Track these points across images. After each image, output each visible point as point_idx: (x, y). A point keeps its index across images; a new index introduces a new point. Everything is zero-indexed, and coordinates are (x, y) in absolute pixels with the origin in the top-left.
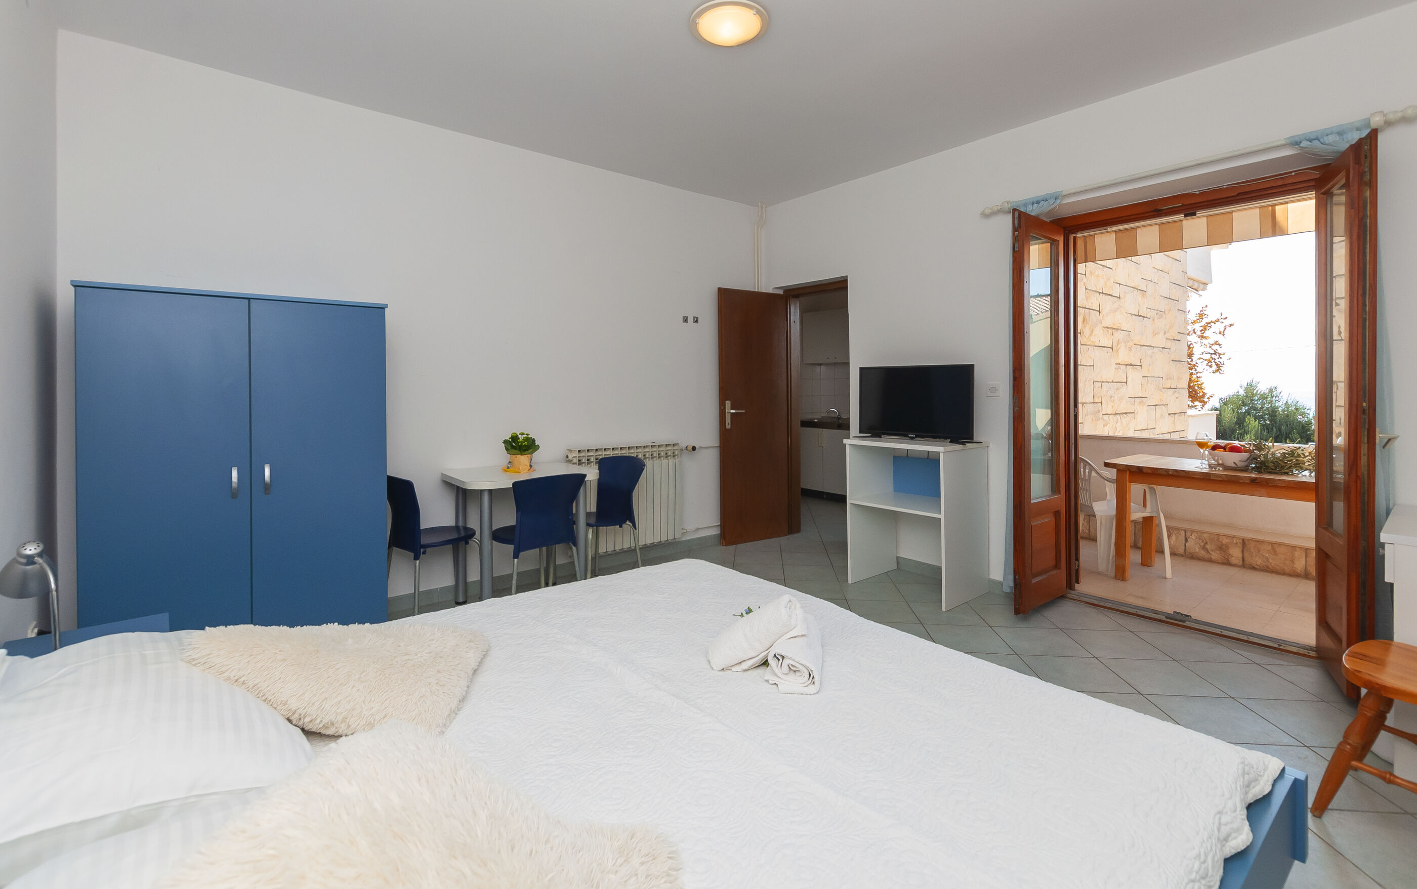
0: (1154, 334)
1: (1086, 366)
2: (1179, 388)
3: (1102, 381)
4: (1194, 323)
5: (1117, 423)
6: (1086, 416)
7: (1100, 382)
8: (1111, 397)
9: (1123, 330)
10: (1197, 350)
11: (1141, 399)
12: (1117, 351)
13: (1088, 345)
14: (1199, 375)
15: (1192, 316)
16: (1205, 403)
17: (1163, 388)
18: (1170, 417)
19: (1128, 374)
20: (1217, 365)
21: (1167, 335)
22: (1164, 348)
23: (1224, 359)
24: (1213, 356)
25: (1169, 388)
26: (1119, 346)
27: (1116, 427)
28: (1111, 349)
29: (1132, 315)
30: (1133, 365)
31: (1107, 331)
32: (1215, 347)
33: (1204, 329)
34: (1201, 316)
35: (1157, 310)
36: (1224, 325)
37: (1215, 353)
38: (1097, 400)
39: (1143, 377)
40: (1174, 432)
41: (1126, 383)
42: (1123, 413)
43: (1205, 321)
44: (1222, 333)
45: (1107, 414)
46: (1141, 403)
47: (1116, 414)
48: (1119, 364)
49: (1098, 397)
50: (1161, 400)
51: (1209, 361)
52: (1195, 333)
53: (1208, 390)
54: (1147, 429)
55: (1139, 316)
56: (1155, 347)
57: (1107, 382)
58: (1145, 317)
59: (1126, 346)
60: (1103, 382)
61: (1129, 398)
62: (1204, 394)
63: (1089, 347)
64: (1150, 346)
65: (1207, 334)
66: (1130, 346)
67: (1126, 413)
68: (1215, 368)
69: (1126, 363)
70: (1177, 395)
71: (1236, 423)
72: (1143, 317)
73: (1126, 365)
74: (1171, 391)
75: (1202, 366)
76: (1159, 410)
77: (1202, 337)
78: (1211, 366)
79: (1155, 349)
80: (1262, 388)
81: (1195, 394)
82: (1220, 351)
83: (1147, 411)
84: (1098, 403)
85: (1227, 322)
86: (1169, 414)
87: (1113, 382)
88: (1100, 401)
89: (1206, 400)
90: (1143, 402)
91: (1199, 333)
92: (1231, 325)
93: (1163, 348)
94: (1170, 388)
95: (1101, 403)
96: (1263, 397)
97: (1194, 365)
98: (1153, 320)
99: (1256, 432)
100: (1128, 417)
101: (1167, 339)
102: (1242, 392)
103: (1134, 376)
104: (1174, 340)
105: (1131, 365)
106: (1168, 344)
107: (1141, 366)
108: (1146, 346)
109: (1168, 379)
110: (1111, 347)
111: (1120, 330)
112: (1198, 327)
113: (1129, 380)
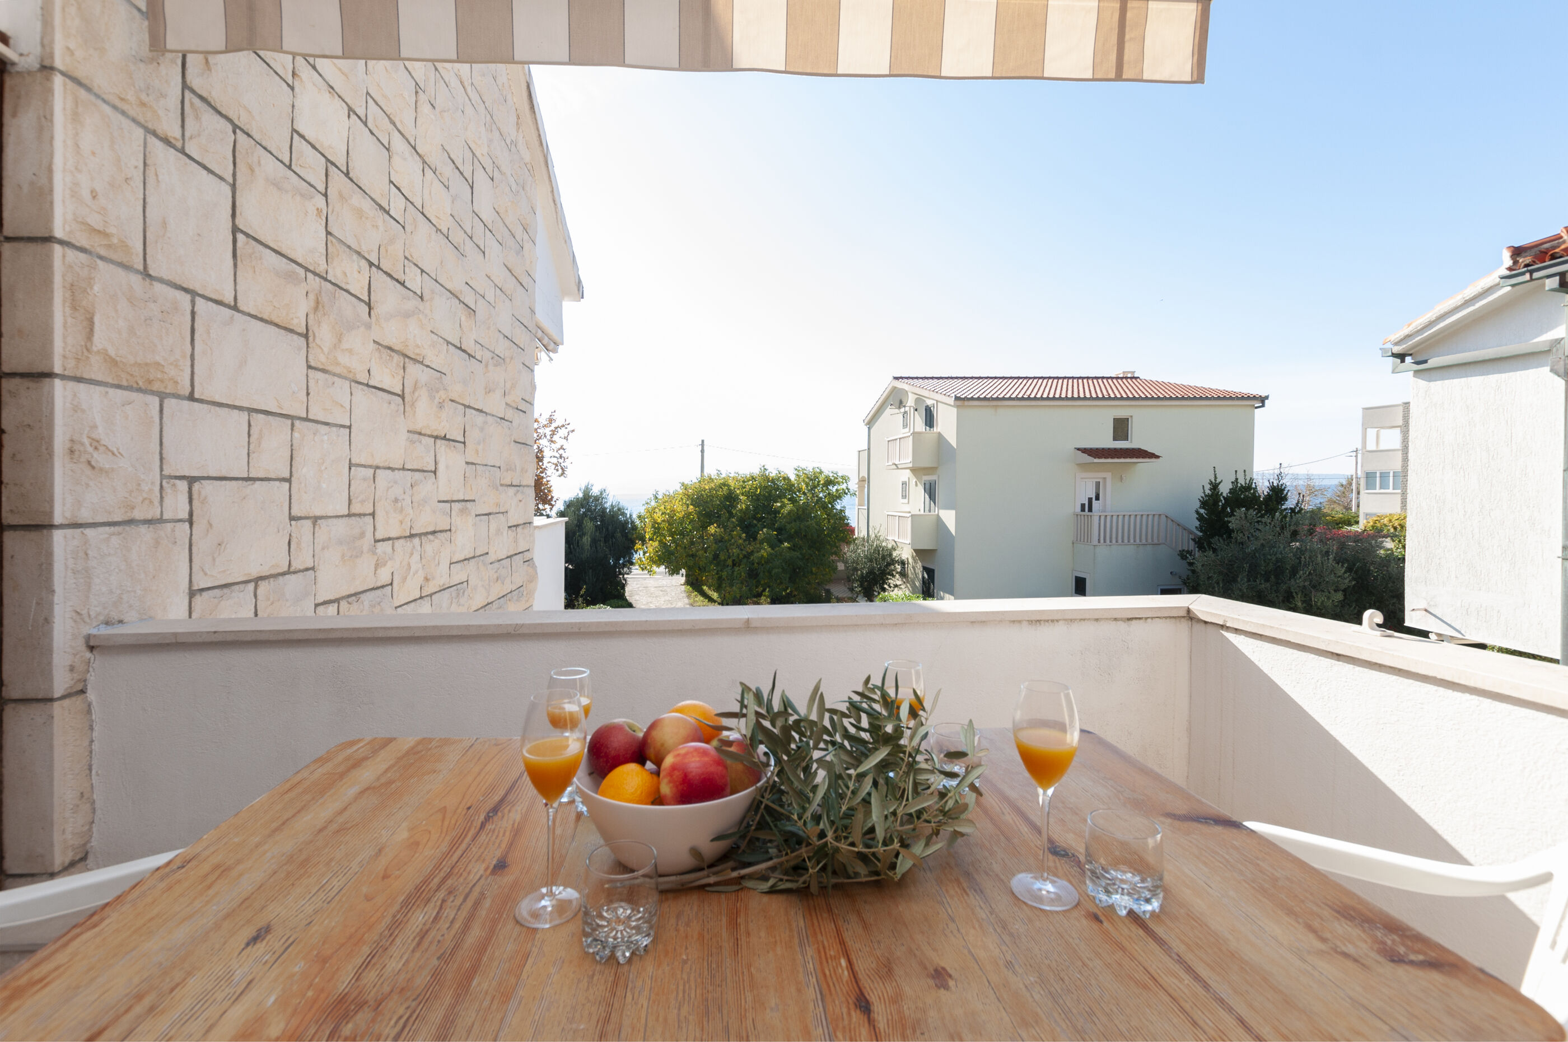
0: (488, 390)
1: (327, 424)
2: (524, 486)
3: (375, 464)
4: (545, 426)
5: (412, 554)
6: (323, 549)
7: (370, 467)
8: (396, 500)
9: (428, 366)
10: (547, 453)
11: (463, 503)
12: (413, 404)
13: (334, 375)
14: (548, 479)
15: (543, 421)
16: (553, 506)
17: (502, 485)
18: (510, 532)
19: (438, 456)
20: (562, 469)
21: (509, 399)
22: (504, 419)
23: (567, 464)
24: (560, 460)
25: (509, 486)
26: (416, 394)
27: (409, 564)
28: (400, 400)
29: (448, 343)
30: (449, 440)
31: (390, 356)
32: (561, 452)
33: (553, 433)
34: (551, 421)
35: (494, 353)
36: (567, 430)
37: (561, 457)
38: (356, 508)
39: (467, 463)
40: (516, 554)
41: (435, 472)
42: (426, 534)
43: (554, 425)
44: (566, 438)
45: (389, 539)
46: (462, 511)
47: (412, 536)
48: (420, 434)
49: (362, 502)
50: (498, 505)
51: (556, 465)
52: (545, 436)
53: (555, 494)
54: (474, 557)
55: (460, 349)
56: (490, 414)
57: (389, 468)
58: (472, 357)
59: (432, 398)
60: (378, 467)
61: (439, 502)
62: (552, 497)
63: (336, 379)
64: (481, 411)
65: (555, 438)
66: (441, 401)
67: (434, 532)
68: (560, 471)
69: (435, 434)
70: (520, 496)
71: (577, 525)
72: (469, 355)
73: (436, 437)
74: (512, 490)
75: (551, 471)
76: (495, 522)
77: (552, 441)
78: (557, 470)
79: (489, 417)
80: (595, 491)
81: (542, 494)
82: (564, 455)
83: (475, 525)
84: (365, 515)
85: (570, 428)
86: (510, 527)
87: (403, 469)
88: (371, 511)
89: (553, 503)
90: (467, 508)
91: (548, 437)
92: (573, 431)
93: (501, 418)
94: (511, 485)
95: (373, 515)
96: (597, 499)
97: (545, 469)
98: (487, 366)
99: (592, 533)
100: (437, 541)
101: (507, 404)
102: (581, 495)
103: (450, 460)
104: (517, 409)
105: (444, 438)
106: (509, 414)
107: (464, 443)
108: (474, 409)
109: (507, 470)
110: (400, 393)
111: (422, 363)
112: (548, 431)
113: (441, 467)
